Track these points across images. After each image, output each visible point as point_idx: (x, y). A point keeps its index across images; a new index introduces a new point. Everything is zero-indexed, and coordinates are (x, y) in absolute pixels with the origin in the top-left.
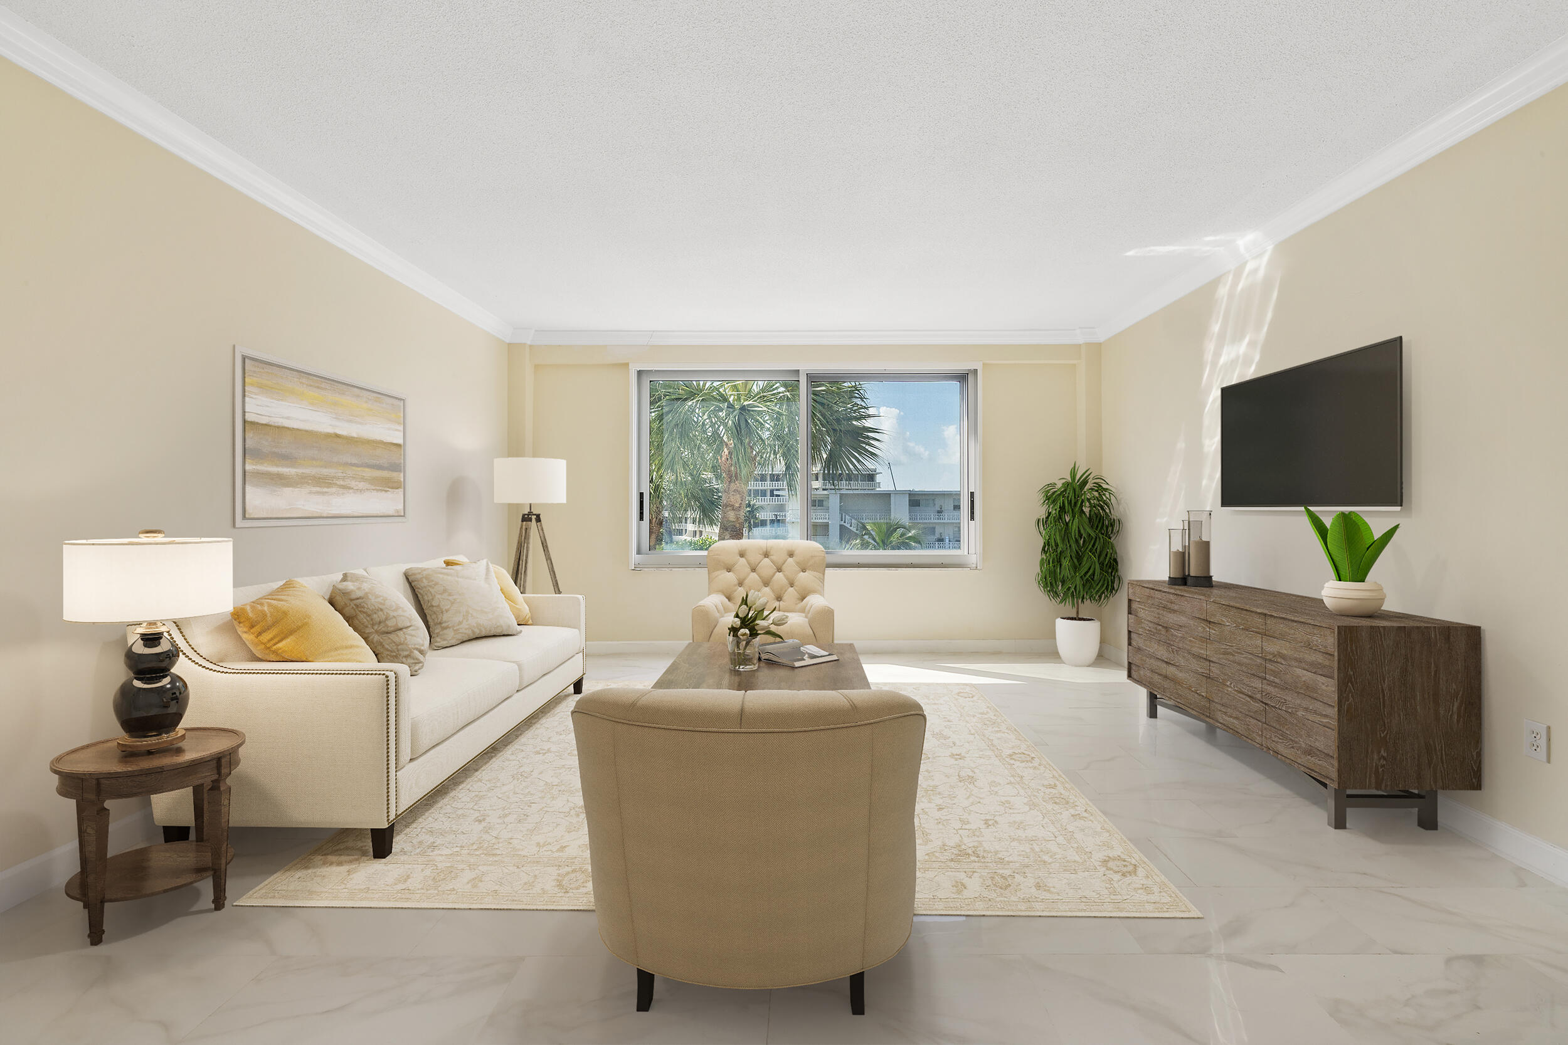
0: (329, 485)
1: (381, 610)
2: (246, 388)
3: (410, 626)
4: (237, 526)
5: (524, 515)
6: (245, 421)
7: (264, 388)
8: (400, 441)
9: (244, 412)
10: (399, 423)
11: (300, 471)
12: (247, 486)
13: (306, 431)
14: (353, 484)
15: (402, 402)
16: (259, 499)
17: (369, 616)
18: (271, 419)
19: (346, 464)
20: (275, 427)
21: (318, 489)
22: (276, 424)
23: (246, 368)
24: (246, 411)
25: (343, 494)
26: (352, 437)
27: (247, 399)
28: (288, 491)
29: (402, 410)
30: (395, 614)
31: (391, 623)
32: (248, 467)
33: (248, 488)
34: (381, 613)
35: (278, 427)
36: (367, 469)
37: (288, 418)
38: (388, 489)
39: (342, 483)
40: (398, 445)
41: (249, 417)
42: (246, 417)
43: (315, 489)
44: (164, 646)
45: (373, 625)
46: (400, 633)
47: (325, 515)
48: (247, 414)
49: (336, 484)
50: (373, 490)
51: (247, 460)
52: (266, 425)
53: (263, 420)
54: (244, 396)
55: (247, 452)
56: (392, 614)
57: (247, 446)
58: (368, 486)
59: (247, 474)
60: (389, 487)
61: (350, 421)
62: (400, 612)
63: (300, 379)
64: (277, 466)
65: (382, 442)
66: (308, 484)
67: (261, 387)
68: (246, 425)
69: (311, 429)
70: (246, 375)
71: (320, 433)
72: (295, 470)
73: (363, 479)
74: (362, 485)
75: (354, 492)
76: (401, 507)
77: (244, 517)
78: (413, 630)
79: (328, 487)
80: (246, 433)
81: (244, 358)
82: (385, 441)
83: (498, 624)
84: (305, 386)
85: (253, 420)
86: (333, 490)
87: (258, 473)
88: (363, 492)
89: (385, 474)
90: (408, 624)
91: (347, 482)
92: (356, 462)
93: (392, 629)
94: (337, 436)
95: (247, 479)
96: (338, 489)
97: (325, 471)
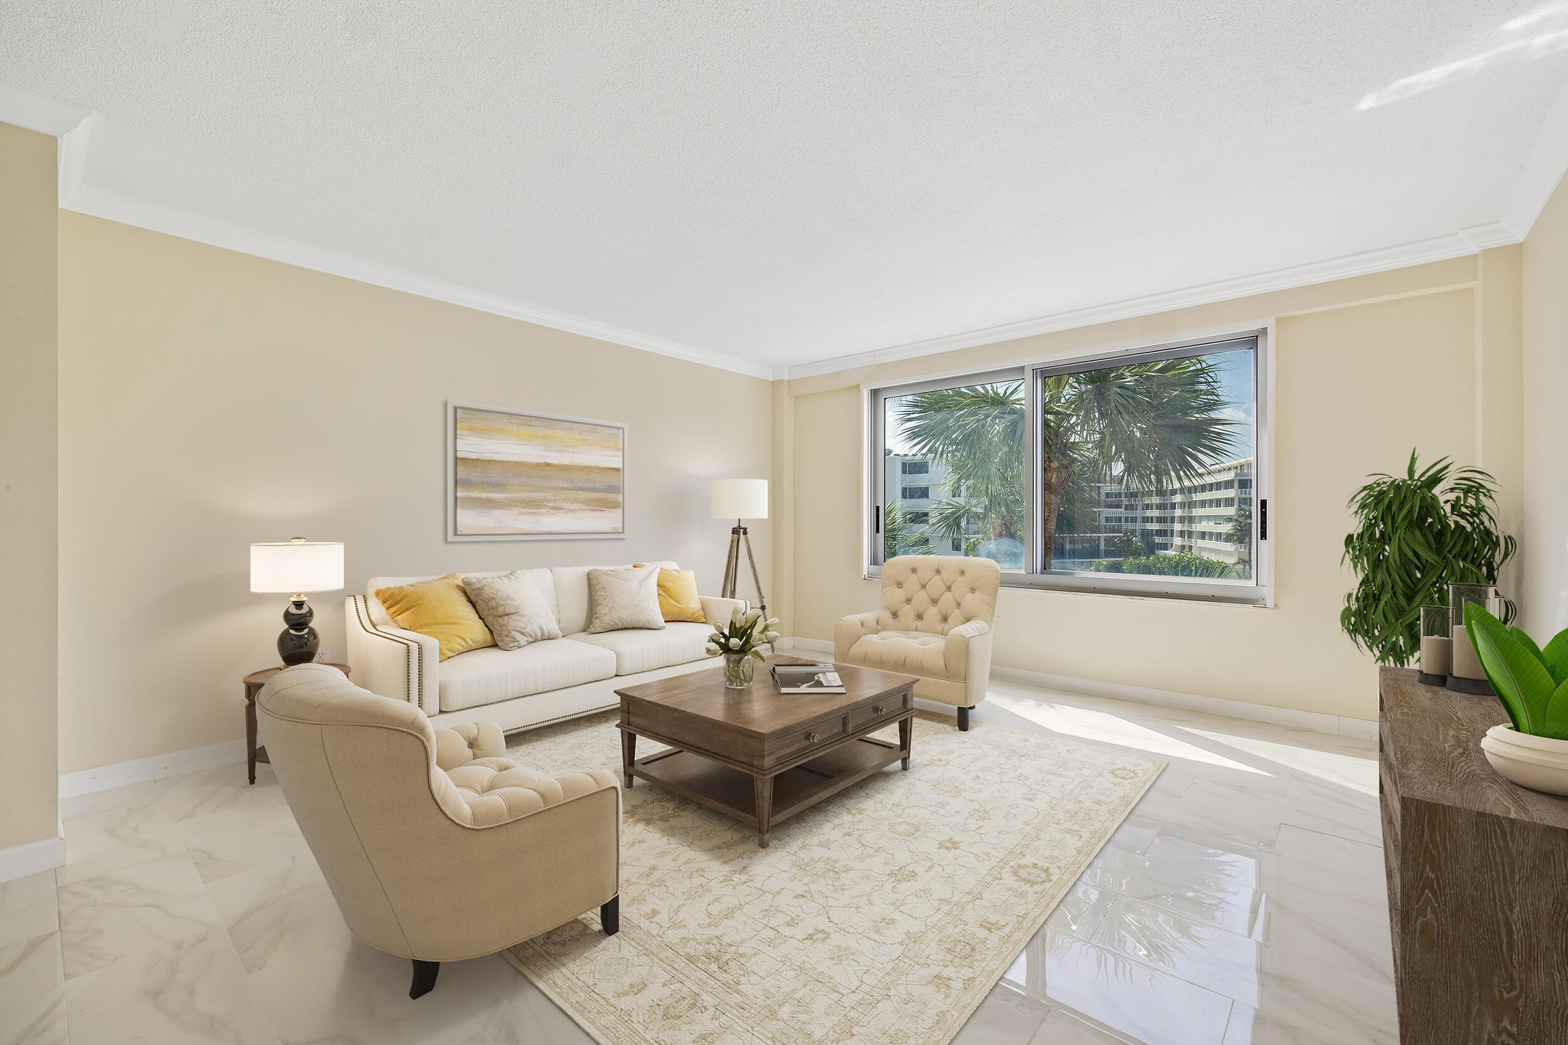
0: (539, 507)
1: (494, 599)
2: (458, 432)
3: (516, 613)
4: (448, 541)
5: (734, 528)
6: (456, 458)
7: (474, 431)
8: (620, 466)
9: (456, 451)
10: (618, 450)
11: (509, 495)
12: (458, 509)
13: (516, 463)
14: (565, 505)
15: (621, 430)
16: (468, 519)
17: (486, 602)
18: (482, 455)
19: (556, 489)
20: (484, 461)
21: (528, 510)
22: (486, 459)
23: (458, 416)
24: (458, 449)
25: (554, 514)
26: (563, 465)
27: (458, 441)
28: (496, 512)
29: (621, 437)
30: (503, 602)
31: (501, 609)
32: (459, 494)
33: (459, 511)
34: (494, 601)
35: (488, 461)
36: (580, 492)
37: (497, 453)
38: (603, 509)
39: (552, 504)
40: (618, 470)
41: (459, 455)
42: (458, 455)
43: (524, 510)
44: (304, 610)
45: (489, 610)
46: (506, 618)
47: (535, 532)
48: (458, 453)
49: (546, 506)
50: (588, 510)
51: (458, 489)
52: (476, 460)
53: (474, 456)
54: (456, 438)
55: (458, 483)
56: (502, 602)
57: (458, 478)
58: (581, 507)
59: (458, 499)
60: (605, 507)
61: (562, 451)
62: (508, 602)
63: (509, 420)
64: (487, 492)
65: (598, 468)
66: (518, 506)
67: (471, 429)
68: (458, 461)
69: (521, 460)
70: (458, 422)
71: (530, 463)
72: (504, 495)
73: (576, 501)
74: (574, 506)
75: (565, 512)
76: (620, 524)
77: (456, 534)
78: (518, 616)
79: (539, 509)
80: (458, 467)
81: (456, 409)
82: (601, 466)
83: (638, 619)
84: (514, 425)
85: (463, 457)
86: (544, 511)
87: (469, 499)
88: (575, 512)
89: (600, 495)
90: (514, 611)
91: (559, 504)
92: (568, 486)
93: (501, 613)
94: (548, 465)
95: (458, 504)
96: (549, 510)
97: (534, 495)
